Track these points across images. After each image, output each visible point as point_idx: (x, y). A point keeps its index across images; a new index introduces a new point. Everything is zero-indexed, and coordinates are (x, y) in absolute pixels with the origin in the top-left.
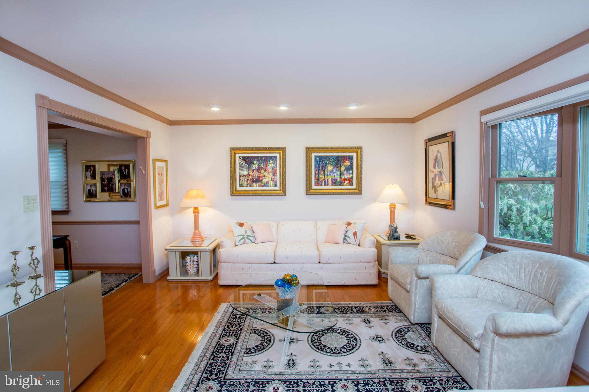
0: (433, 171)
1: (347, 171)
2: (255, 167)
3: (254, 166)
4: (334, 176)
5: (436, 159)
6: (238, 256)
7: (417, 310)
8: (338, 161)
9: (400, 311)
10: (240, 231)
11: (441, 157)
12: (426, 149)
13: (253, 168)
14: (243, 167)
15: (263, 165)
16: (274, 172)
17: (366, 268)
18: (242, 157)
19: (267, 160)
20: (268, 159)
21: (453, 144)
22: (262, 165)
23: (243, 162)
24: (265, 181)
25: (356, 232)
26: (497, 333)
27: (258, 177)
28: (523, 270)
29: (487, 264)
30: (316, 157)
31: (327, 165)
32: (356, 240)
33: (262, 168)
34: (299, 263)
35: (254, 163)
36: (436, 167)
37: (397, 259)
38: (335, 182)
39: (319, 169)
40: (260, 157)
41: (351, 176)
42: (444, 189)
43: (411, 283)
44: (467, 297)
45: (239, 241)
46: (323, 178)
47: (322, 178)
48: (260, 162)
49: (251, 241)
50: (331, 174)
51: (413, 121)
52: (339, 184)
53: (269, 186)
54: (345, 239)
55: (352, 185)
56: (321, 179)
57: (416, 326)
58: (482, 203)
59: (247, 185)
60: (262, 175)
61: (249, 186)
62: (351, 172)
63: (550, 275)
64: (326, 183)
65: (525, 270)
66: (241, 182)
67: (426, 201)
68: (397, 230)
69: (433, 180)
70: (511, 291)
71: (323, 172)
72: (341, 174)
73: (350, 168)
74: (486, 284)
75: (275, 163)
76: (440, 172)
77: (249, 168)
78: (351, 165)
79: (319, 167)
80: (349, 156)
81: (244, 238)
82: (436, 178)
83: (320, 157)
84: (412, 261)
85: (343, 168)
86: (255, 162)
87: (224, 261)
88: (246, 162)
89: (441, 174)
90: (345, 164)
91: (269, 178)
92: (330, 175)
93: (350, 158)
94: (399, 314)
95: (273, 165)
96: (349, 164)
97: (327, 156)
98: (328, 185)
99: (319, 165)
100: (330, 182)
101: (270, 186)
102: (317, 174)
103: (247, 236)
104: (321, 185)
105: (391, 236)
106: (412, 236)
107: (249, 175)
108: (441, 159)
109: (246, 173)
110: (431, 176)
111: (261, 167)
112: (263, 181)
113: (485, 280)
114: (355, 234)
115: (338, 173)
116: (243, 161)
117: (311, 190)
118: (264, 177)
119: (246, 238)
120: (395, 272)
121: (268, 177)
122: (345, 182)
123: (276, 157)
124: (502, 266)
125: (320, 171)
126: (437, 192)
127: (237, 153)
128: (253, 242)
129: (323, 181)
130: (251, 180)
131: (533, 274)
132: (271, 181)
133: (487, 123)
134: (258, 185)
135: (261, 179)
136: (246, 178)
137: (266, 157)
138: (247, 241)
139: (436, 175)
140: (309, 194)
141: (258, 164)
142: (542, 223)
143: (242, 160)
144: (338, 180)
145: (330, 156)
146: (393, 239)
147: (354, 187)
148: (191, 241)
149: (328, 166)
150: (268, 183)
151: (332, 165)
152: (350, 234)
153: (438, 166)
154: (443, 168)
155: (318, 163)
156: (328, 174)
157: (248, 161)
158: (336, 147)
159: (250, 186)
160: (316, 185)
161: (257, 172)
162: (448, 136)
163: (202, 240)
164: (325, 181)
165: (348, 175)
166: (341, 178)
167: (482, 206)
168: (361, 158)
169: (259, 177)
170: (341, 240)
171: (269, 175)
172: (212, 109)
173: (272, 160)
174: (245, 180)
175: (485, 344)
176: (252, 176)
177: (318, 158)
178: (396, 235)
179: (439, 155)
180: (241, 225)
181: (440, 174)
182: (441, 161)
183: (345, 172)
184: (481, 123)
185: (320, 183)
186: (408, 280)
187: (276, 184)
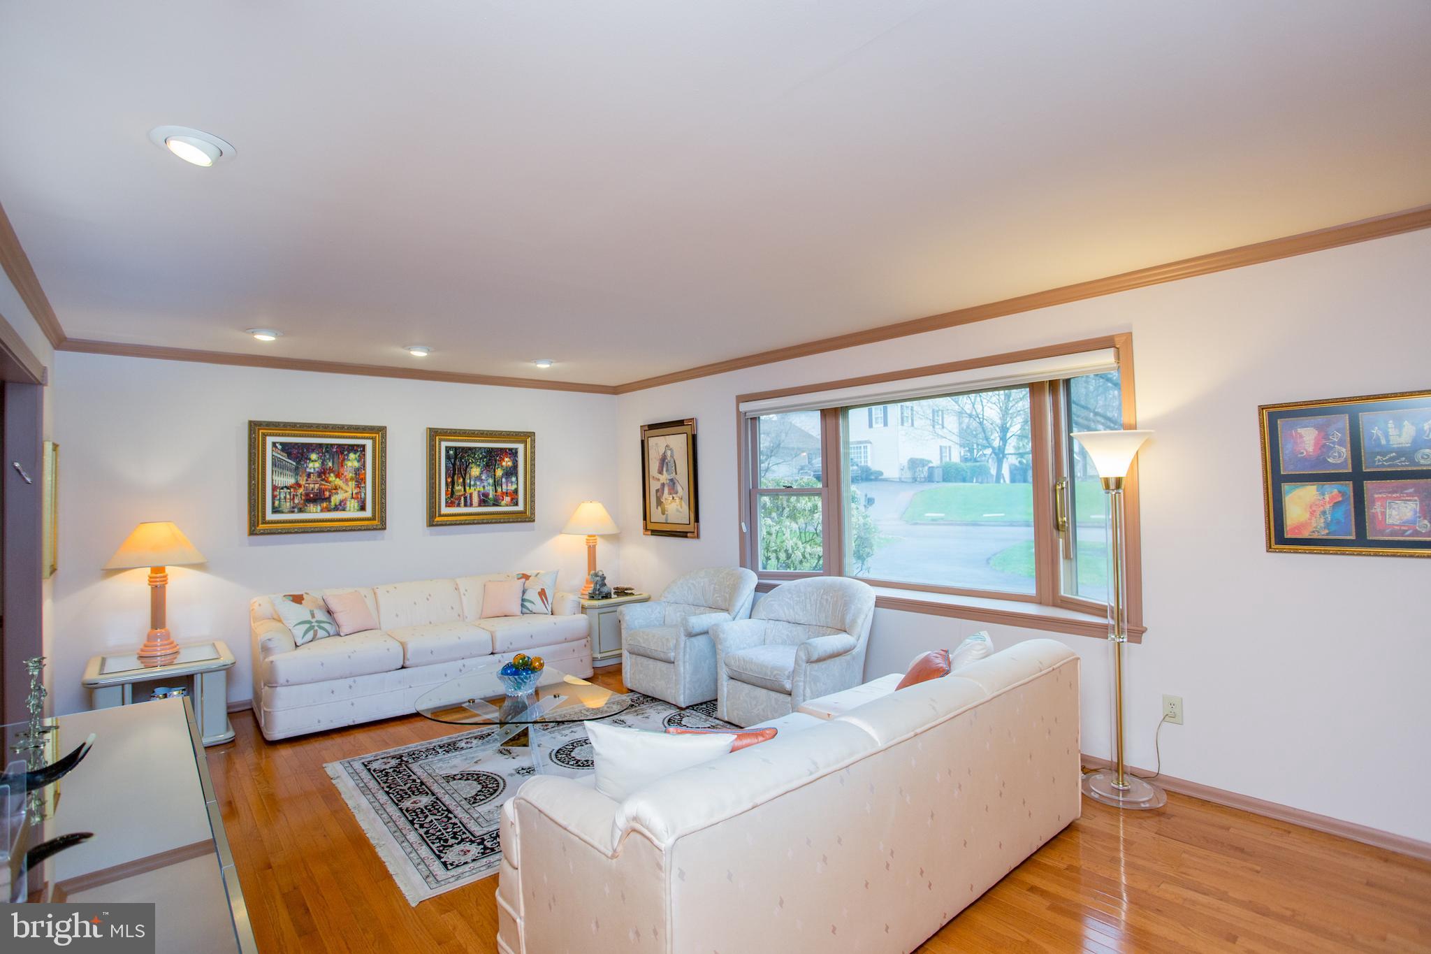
0: (658, 479)
1: (506, 478)
2: (314, 468)
3: (311, 465)
4: (484, 487)
5: (663, 460)
6: (322, 664)
7: (687, 685)
8: (491, 458)
9: (654, 699)
10: (300, 612)
11: (672, 456)
12: (643, 442)
13: (308, 470)
14: (283, 467)
15: (333, 465)
16: (359, 479)
17: (574, 651)
18: (281, 444)
19: (342, 453)
20: (343, 450)
21: (694, 438)
22: (330, 464)
23: (284, 457)
24: (335, 499)
25: (543, 590)
26: (809, 662)
27: (320, 489)
28: (808, 600)
29: (771, 601)
30: (448, 449)
31: (470, 466)
32: (547, 605)
33: (331, 470)
34: (455, 660)
35: (310, 459)
36: (665, 472)
37: (636, 622)
38: (484, 501)
39: (454, 474)
40: (327, 445)
41: (514, 487)
42: (679, 507)
43: (676, 647)
44: (755, 646)
45: (304, 636)
46: (463, 492)
47: (460, 491)
48: (325, 456)
49: (329, 633)
50: (478, 483)
51: (615, 390)
52: (491, 503)
53: (348, 508)
54: (523, 606)
55: (517, 504)
56: (458, 494)
57: (687, 711)
58: (743, 524)
59: (293, 508)
60: (328, 486)
61: (296, 510)
62: (514, 479)
63: (835, 599)
64: (469, 501)
65: (810, 600)
66: (277, 503)
67: (646, 529)
68: (605, 581)
69: (658, 494)
70: (800, 628)
71: (461, 480)
72: (496, 484)
73: (512, 472)
74: (772, 626)
75: (362, 458)
76: (672, 480)
77: (297, 468)
78: (515, 467)
79: (454, 470)
80: (511, 450)
81: (311, 628)
82: (663, 490)
83: (456, 449)
84: (656, 622)
85: (499, 472)
86: (314, 456)
87: (287, 681)
88: (290, 455)
89: (674, 483)
90: (504, 464)
91: (347, 492)
92: (475, 485)
93: (513, 453)
94: (656, 703)
95: (356, 464)
96: (510, 464)
97: (470, 449)
98: (471, 505)
99: (454, 465)
100: (476, 500)
101: (350, 510)
102: (450, 484)
103: (317, 622)
104: (459, 505)
105: (597, 592)
106: (627, 589)
107: (300, 486)
108: (672, 460)
109: (291, 481)
110: (654, 486)
111: (328, 467)
112: (333, 499)
113: (771, 621)
114: (542, 593)
115: (491, 481)
116: (282, 453)
117: (440, 515)
118: (334, 491)
119: (316, 628)
120: (641, 641)
121: (344, 490)
122: (503, 500)
123: (364, 446)
124: (787, 600)
125: (456, 477)
126: (666, 513)
127: (267, 435)
128: (331, 634)
129: (463, 498)
130: (303, 498)
131: (818, 602)
132: (352, 498)
133: (745, 413)
134: (319, 508)
135: (327, 494)
136: (290, 493)
137: (339, 446)
138: (321, 633)
139: (663, 485)
140: (437, 525)
141: (320, 461)
142: (805, 548)
143: (279, 451)
144: (491, 496)
145: (475, 448)
146: (600, 598)
147: (520, 507)
148: (141, 657)
149: (471, 468)
150: (345, 504)
151: (479, 465)
152: (532, 595)
153: (667, 471)
154: (676, 474)
155: (453, 460)
156: (472, 483)
157: (298, 454)
158: (488, 431)
159: (301, 511)
160: (448, 505)
161: (319, 479)
162: (685, 424)
163: (175, 650)
164: (465, 498)
165: (510, 484)
166: (496, 492)
167: (744, 529)
168: (533, 453)
169: (321, 491)
170: (516, 608)
171: (347, 485)
172: (255, 336)
173: (355, 453)
174: (288, 496)
175: (798, 679)
176: (306, 488)
177: (451, 452)
178: (605, 590)
179: (669, 453)
180: (298, 599)
181: (671, 483)
182: (672, 462)
183: (504, 480)
184: (738, 412)
185: (457, 502)
186: (672, 644)
187: (362, 506)
